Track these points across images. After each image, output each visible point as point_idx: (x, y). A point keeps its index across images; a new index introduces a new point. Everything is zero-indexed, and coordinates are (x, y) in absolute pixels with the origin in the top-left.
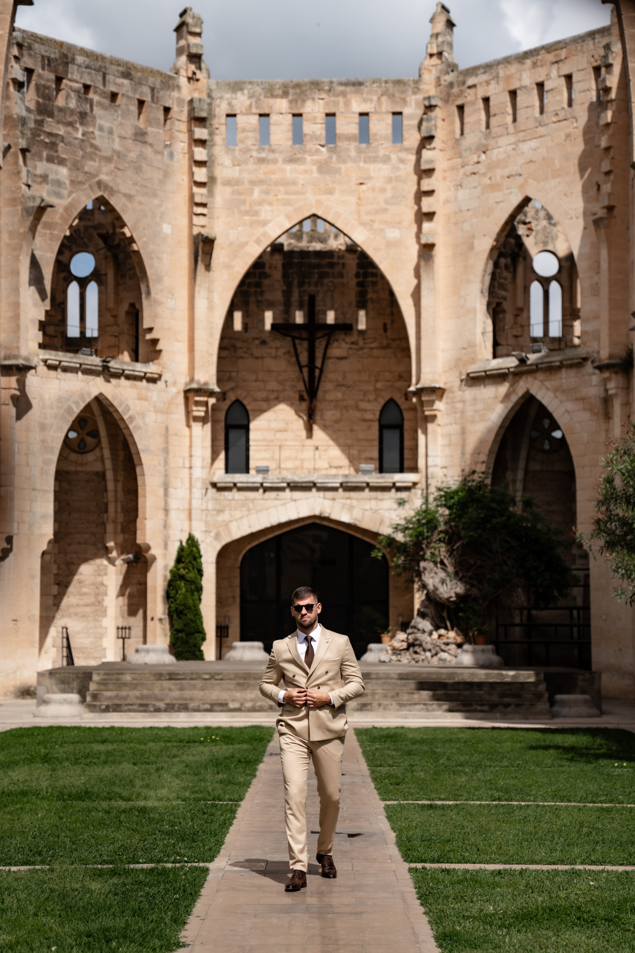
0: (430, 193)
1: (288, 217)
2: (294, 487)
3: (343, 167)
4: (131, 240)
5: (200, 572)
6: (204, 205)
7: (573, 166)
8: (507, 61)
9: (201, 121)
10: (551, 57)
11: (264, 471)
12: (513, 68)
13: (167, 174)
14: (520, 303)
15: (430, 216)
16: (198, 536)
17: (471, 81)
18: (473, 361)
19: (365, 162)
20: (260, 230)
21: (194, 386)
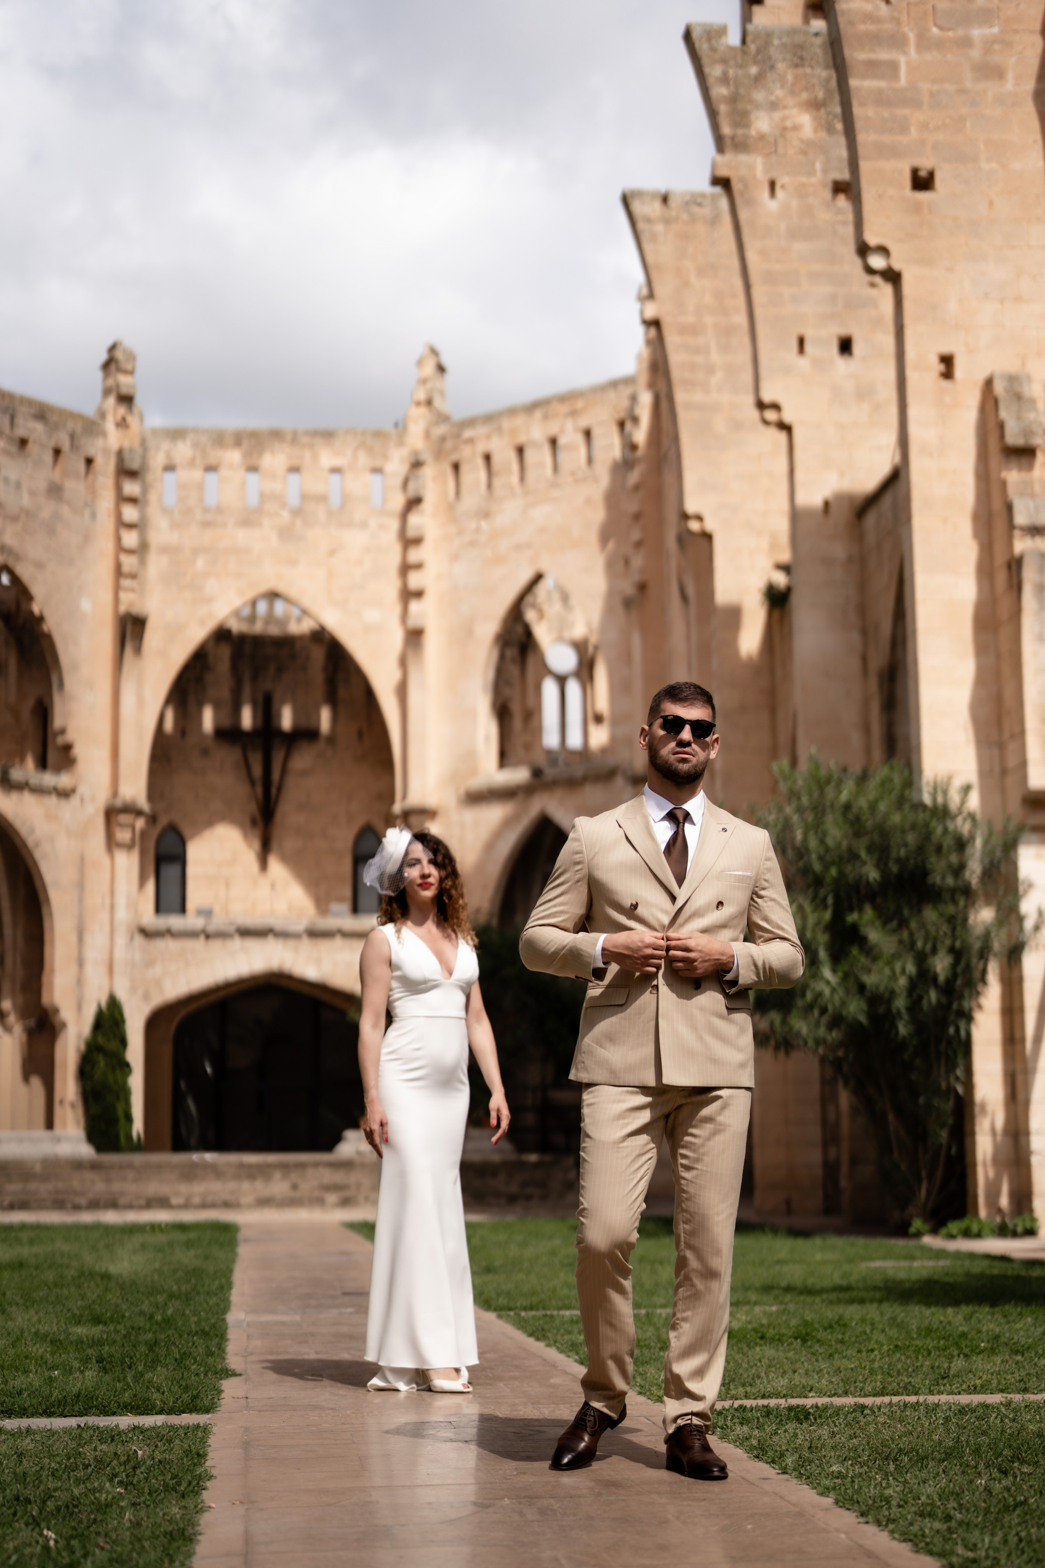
0: (419, 566)
1: (240, 593)
2: (246, 933)
3: (309, 534)
4: (41, 619)
5: (123, 1042)
6: (133, 576)
7: (593, 536)
8: (512, 412)
9: (133, 474)
10: (564, 408)
11: (207, 913)
12: (519, 421)
13: (87, 538)
14: (531, 702)
15: (419, 594)
16: (122, 996)
17: (468, 434)
18: (473, 772)
19: (336, 529)
20: (203, 610)
21: (119, 803)
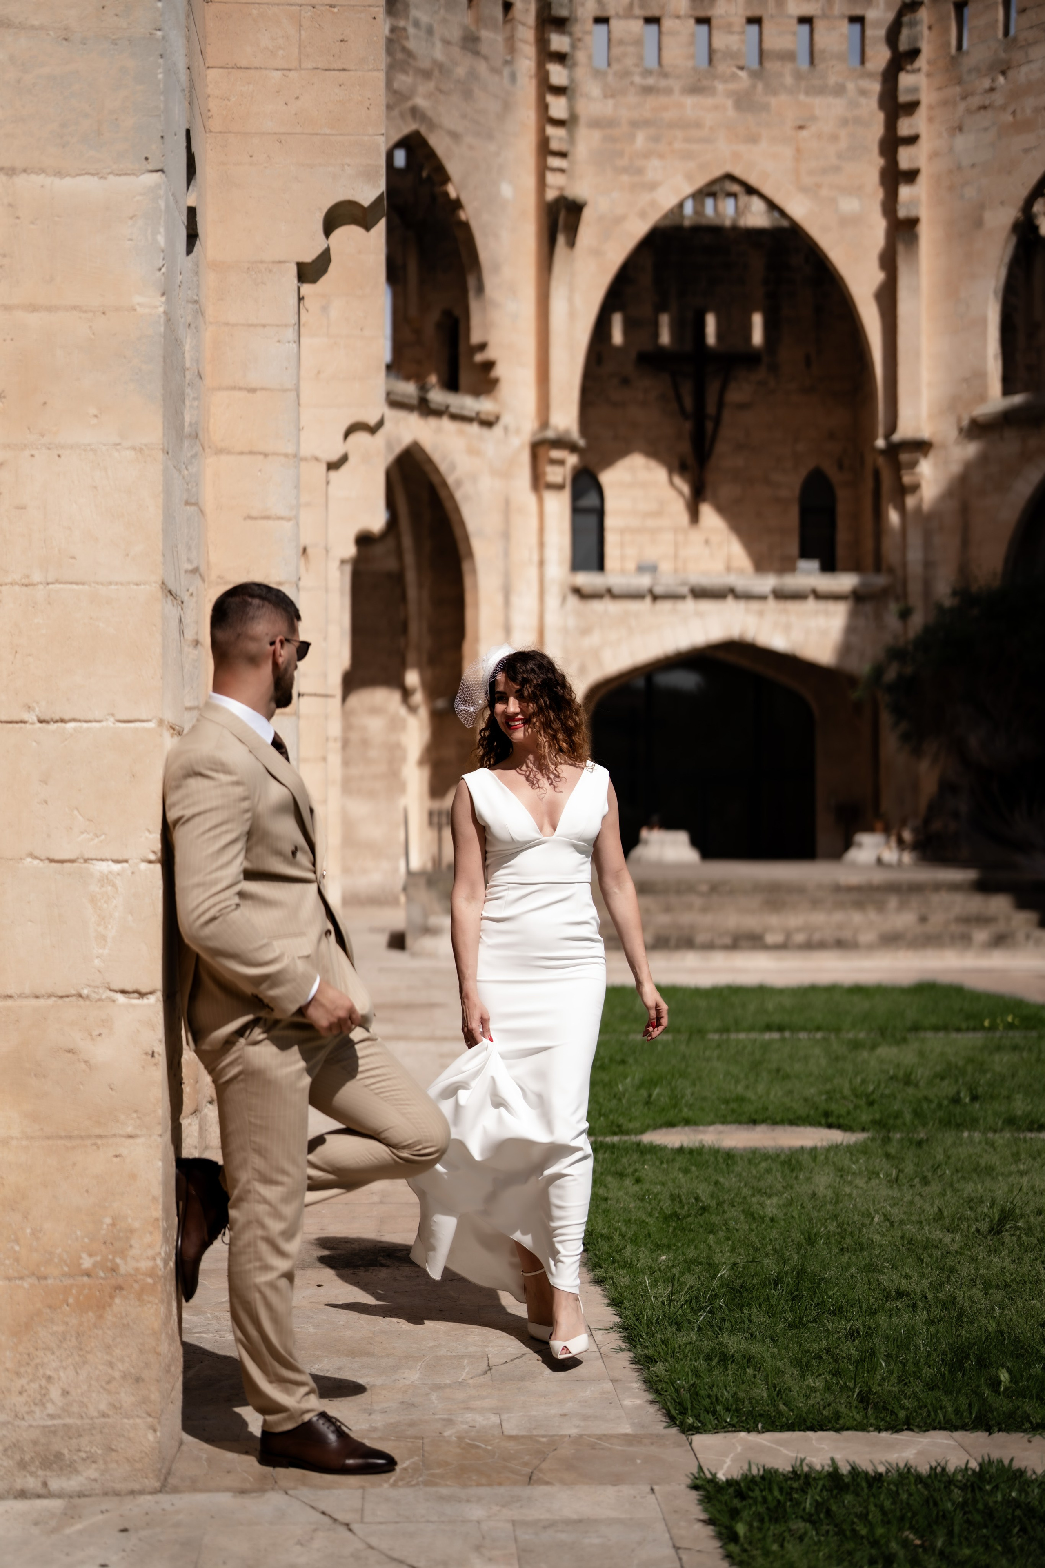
0: (911, 140)
1: (689, 177)
3: (773, 101)
4: (458, 204)
6: (563, 154)
9: (560, 24)
13: (508, 105)
15: (911, 176)
18: (981, 399)
19: (807, 93)
20: (645, 198)
21: (548, 434)
